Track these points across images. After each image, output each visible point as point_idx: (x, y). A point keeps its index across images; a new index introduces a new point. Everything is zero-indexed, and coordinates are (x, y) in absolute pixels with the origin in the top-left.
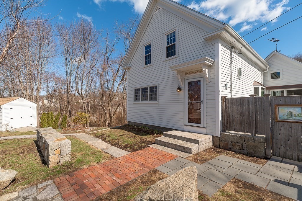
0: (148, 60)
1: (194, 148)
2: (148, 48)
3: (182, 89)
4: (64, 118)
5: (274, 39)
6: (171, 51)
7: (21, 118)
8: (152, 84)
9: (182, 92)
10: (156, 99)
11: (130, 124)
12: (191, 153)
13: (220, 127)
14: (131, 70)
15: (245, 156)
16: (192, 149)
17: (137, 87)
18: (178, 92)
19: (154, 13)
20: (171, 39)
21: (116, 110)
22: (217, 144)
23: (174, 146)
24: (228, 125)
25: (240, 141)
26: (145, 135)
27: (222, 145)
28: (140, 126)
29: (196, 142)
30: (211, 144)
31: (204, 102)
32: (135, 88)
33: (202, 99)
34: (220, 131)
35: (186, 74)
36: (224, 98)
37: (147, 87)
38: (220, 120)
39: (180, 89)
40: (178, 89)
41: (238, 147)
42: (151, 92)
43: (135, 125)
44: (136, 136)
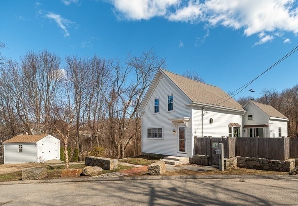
0: (156, 110)
1: (176, 163)
2: (157, 101)
3: (176, 131)
4: (76, 153)
5: (251, 90)
6: (170, 107)
7: (50, 152)
8: (160, 127)
9: (176, 133)
10: (162, 136)
11: (144, 154)
12: (174, 165)
13: (193, 153)
14: (145, 114)
15: (199, 166)
16: (175, 163)
17: (150, 127)
18: (174, 133)
19: (160, 79)
20: (170, 99)
21: (128, 143)
22: (191, 162)
23: (169, 163)
24: (197, 152)
25: (200, 159)
26: (155, 160)
27: (193, 162)
28: (151, 155)
29: (178, 160)
30: (188, 162)
31: (186, 140)
32: (148, 128)
33: (185, 138)
34: (193, 154)
35: (178, 123)
36: (195, 138)
37: (156, 128)
38: (193, 149)
39: (175, 132)
40: (174, 131)
41: (199, 162)
42: (158, 131)
43: (148, 155)
44: (148, 160)
